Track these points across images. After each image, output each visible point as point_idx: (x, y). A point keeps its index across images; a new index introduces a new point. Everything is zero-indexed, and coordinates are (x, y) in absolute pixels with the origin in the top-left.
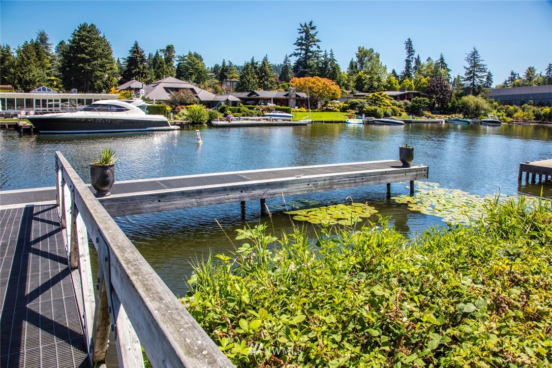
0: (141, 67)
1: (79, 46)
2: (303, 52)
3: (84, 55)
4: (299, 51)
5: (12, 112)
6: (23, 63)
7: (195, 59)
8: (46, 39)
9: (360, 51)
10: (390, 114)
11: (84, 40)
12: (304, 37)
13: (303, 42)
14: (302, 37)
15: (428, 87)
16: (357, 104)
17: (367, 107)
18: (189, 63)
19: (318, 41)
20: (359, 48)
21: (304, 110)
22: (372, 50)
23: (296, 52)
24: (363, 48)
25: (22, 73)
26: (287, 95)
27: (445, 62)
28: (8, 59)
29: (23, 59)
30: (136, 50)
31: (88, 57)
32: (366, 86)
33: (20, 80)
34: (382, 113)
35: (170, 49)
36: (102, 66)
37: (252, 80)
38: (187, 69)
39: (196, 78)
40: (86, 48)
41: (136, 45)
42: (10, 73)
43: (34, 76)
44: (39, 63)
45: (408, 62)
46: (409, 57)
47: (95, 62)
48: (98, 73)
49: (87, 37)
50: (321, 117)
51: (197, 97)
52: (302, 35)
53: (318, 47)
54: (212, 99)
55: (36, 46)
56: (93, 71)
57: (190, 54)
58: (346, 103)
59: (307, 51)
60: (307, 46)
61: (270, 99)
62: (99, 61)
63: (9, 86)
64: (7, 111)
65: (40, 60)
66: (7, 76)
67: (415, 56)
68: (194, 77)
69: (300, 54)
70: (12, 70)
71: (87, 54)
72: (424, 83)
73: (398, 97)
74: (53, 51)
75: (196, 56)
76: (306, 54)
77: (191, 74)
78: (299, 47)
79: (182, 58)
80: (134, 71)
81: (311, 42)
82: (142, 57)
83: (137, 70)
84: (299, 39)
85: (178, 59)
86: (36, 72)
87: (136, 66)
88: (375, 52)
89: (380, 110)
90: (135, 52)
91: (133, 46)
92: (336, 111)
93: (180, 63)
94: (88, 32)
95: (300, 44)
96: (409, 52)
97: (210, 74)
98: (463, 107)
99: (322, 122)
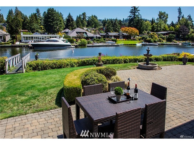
0: (72, 23)
1: (48, 16)
2: (133, 15)
3: (50, 20)
4: (132, 15)
5: (27, 41)
6: (31, 22)
7: (94, 18)
8: (39, 11)
9: (160, 13)
10: (157, 41)
11: (50, 14)
12: (133, 9)
13: (133, 11)
14: (132, 9)
15: (179, 30)
16: (145, 37)
17: (148, 39)
18: (92, 20)
19: (139, 10)
20: (159, 12)
21: (125, 40)
22: (165, 13)
23: (130, 15)
24: (161, 12)
25: (31, 25)
26: (119, 34)
27: (191, 18)
28: (26, 20)
29: (31, 20)
30: (70, 16)
31: (51, 20)
32: (155, 29)
33: (30, 28)
34: (153, 41)
35: (84, 14)
36: (57, 23)
37: (111, 28)
38: (91, 22)
39: (94, 26)
40: (51, 17)
41: (70, 14)
42: (27, 25)
43: (35, 27)
44: (36, 21)
45: (179, 18)
46: (179, 15)
47: (54, 22)
48: (55, 26)
49: (51, 13)
50: (128, 43)
51: (87, 35)
52: (132, 8)
53: (139, 13)
54: (92, 36)
55: (35, 15)
56: (53, 25)
57: (92, 16)
58: (141, 37)
59: (135, 15)
60: (134, 13)
61: (112, 36)
62: (55, 22)
63: (27, 30)
64: (26, 41)
65: (37, 20)
66: (26, 26)
67: (182, 15)
68: (94, 25)
69: (132, 16)
70: (28, 24)
71: (51, 19)
72: (177, 28)
73: (165, 34)
74: (42, 15)
75: (95, 16)
76: (134, 16)
77: (93, 24)
78: (131, 13)
79: (89, 18)
80: (69, 24)
81: (136, 11)
82: (72, 19)
83: (70, 24)
84: (131, 10)
85: (88, 18)
86: (35, 25)
87: (70, 22)
88: (166, 13)
89: (152, 40)
90: (69, 17)
91: (68, 15)
92: (137, 40)
93: (89, 20)
94: (52, 11)
95: (131, 12)
96: (179, 13)
97: (101, 24)
98: (192, 38)
99: (128, 44)
